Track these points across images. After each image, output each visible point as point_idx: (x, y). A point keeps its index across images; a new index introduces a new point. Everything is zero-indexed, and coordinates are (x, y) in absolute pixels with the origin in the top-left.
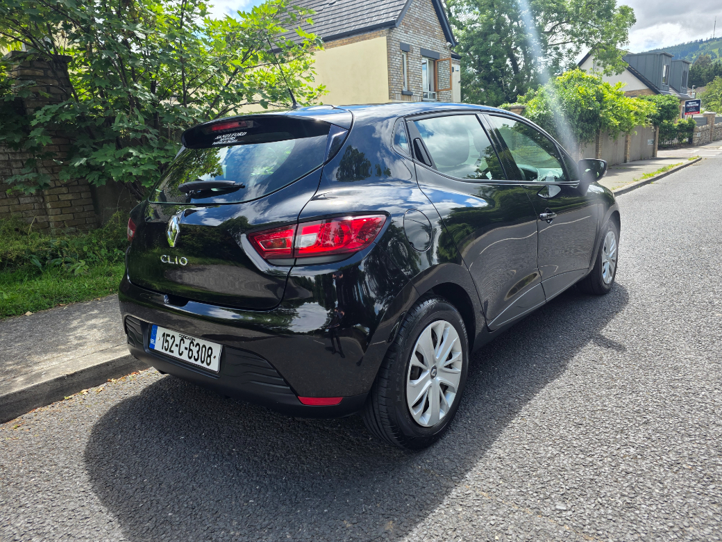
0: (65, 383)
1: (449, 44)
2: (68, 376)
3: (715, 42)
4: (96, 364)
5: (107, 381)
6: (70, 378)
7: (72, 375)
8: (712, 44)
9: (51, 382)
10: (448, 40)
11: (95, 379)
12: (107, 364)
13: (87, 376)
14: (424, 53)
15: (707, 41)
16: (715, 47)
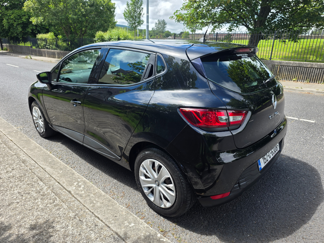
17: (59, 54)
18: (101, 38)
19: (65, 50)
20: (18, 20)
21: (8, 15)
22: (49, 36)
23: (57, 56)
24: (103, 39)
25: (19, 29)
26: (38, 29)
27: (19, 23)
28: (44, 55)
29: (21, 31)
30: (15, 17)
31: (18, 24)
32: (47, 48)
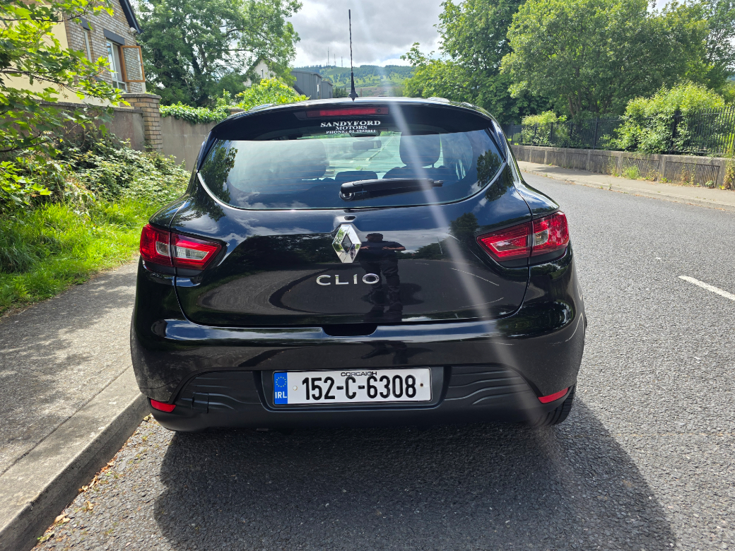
0: (33, 517)
1: (133, 29)
2: (33, 503)
3: (330, 70)
4: (59, 473)
5: (79, 493)
6: (37, 506)
7: (38, 500)
8: (328, 70)
9: (15, 522)
10: (131, 25)
11: (64, 495)
12: (71, 467)
13: (55, 494)
14: (109, 36)
15: (324, 68)
16: (330, 73)
17: (550, 155)
18: (637, 114)
19: (562, 147)
20: (501, 92)
21: (487, 85)
22: (541, 119)
23: (545, 161)
24: (640, 116)
25: (499, 109)
26: (532, 106)
27: (502, 97)
28: (526, 158)
29: (501, 114)
30: (497, 87)
31: (499, 101)
32: (535, 144)
